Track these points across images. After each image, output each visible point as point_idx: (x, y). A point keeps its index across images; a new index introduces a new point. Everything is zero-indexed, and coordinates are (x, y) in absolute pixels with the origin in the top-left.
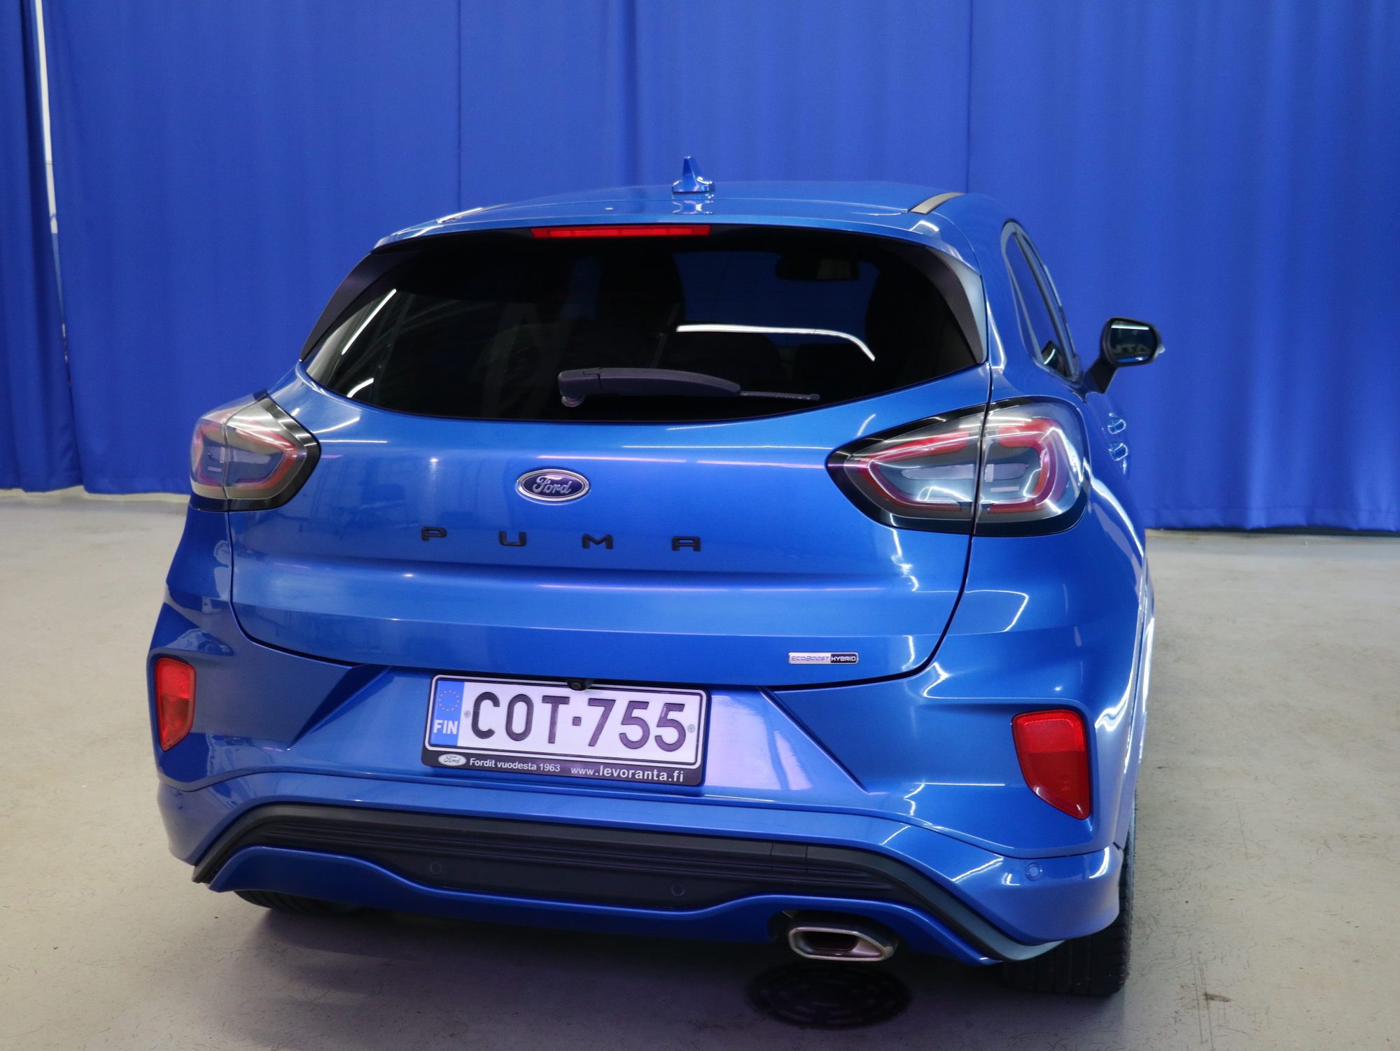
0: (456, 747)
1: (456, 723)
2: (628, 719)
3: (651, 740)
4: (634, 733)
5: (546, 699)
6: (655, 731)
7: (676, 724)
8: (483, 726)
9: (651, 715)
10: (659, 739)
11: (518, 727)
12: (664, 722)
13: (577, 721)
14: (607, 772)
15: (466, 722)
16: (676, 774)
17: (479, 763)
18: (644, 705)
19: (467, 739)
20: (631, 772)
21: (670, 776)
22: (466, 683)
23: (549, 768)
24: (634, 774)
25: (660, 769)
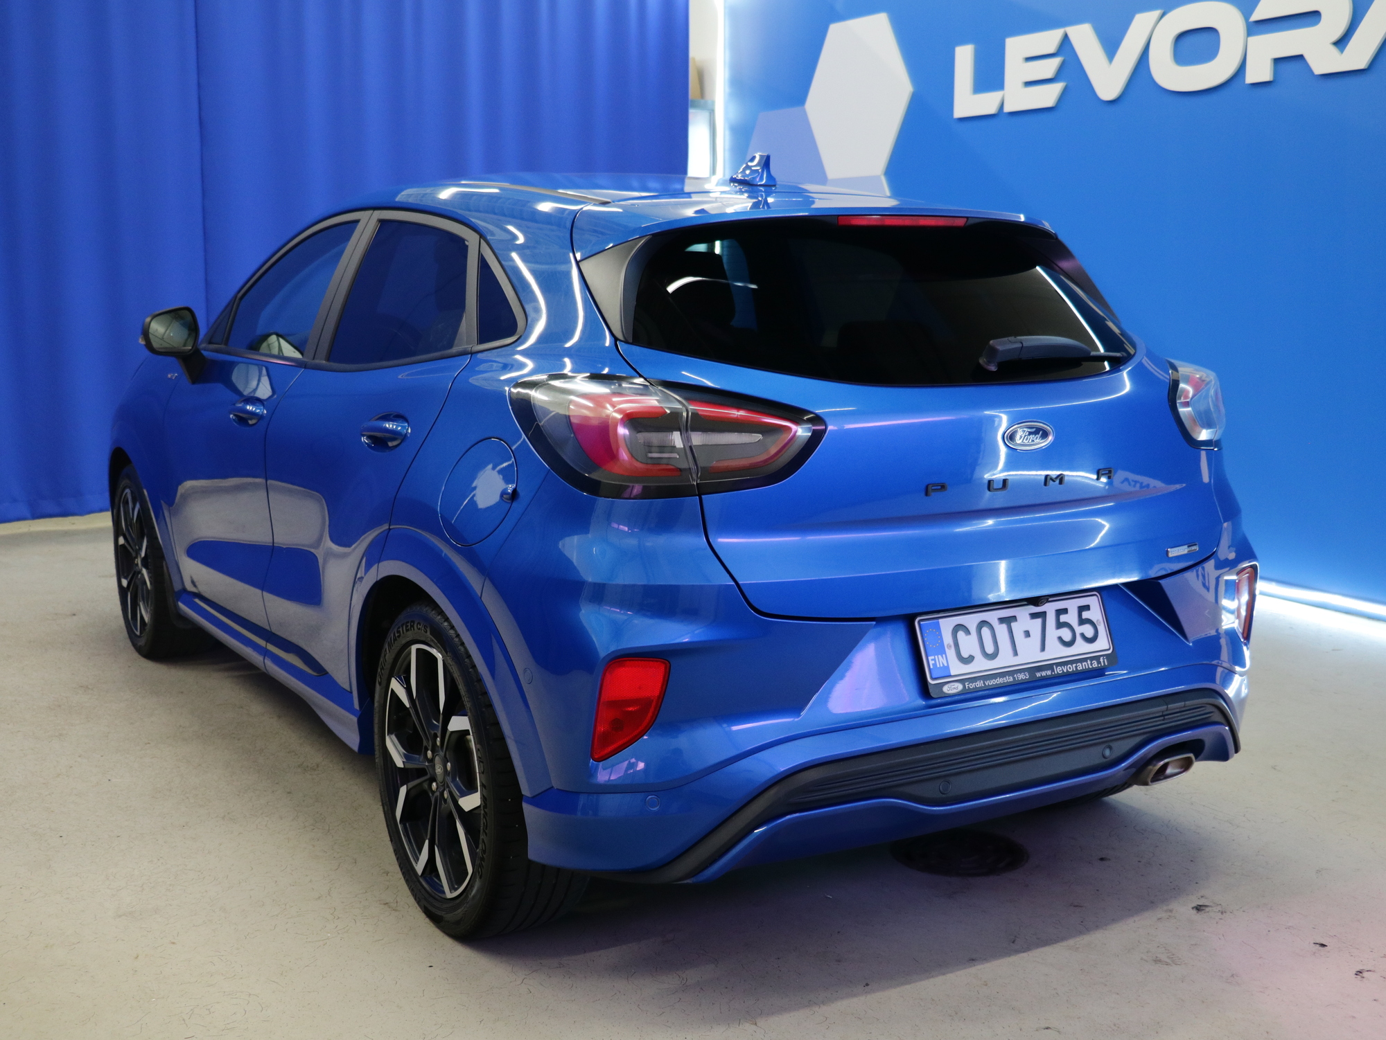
0: (950, 676)
1: (944, 655)
2: (1060, 625)
3: (1079, 638)
4: (1066, 634)
5: (1002, 620)
6: (1079, 630)
7: (1089, 621)
8: (965, 655)
9: (1071, 618)
10: (1083, 635)
11: (990, 649)
12: (1082, 621)
13: (1027, 634)
14: (1059, 670)
15: (951, 653)
16: (1101, 660)
17: (972, 686)
18: (1065, 611)
19: (957, 669)
20: (1074, 665)
21: (1099, 662)
22: (940, 620)
23: (1021, 677)
24: (1076, 667)
25: (1092, 659)
